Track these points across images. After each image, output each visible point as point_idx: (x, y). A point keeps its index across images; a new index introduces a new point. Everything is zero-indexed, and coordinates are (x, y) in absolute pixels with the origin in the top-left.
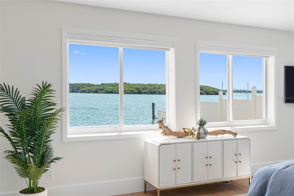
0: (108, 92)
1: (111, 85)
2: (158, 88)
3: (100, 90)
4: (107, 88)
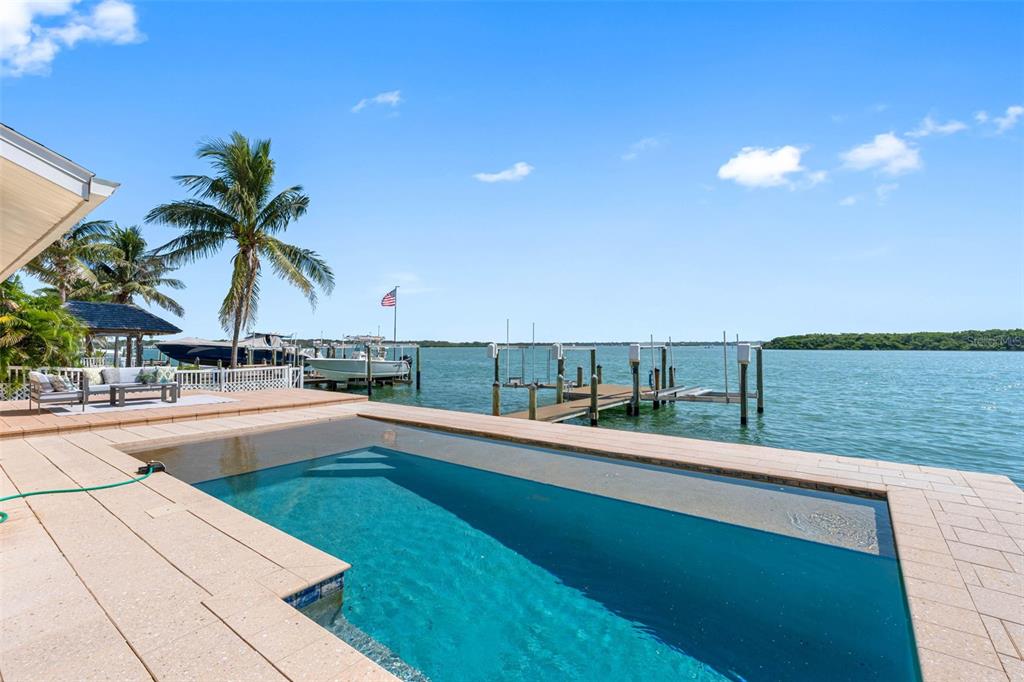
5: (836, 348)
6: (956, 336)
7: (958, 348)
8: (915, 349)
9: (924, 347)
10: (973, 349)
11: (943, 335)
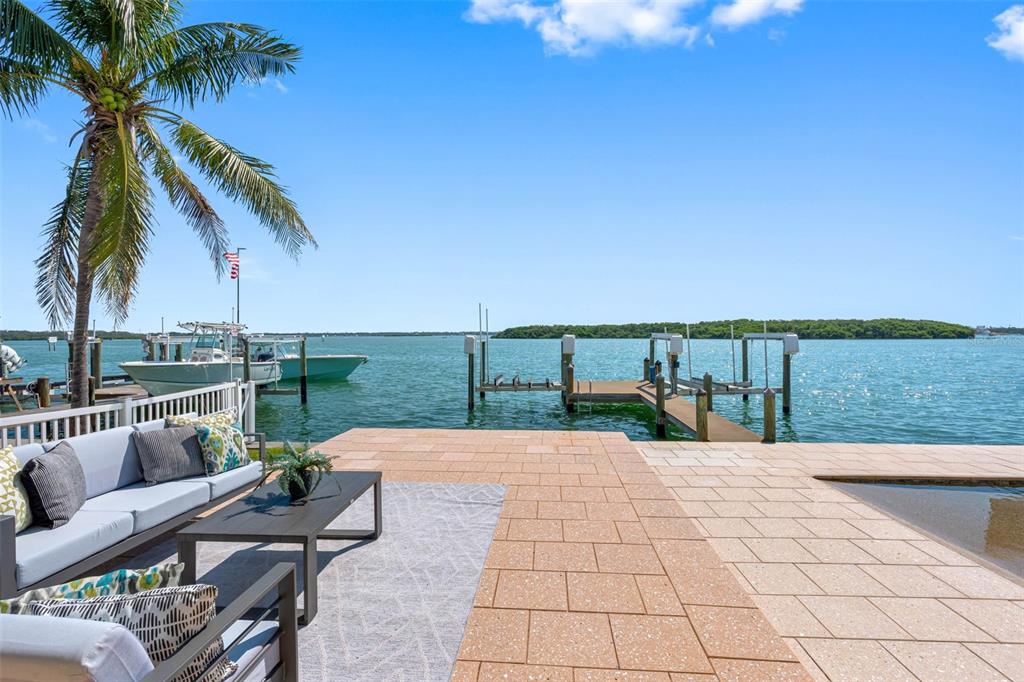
0: (714, 337)
1: (719, 324)
2: (814, 328)
3: (700, 333)
4: (712, 329)
5: (552, 337)
6: (623, 327)
7: (626, 337)
8: (601, 337)
9: (606, 336)
10: (634, 337)
11: (617, 327)
